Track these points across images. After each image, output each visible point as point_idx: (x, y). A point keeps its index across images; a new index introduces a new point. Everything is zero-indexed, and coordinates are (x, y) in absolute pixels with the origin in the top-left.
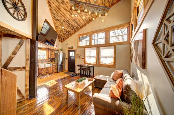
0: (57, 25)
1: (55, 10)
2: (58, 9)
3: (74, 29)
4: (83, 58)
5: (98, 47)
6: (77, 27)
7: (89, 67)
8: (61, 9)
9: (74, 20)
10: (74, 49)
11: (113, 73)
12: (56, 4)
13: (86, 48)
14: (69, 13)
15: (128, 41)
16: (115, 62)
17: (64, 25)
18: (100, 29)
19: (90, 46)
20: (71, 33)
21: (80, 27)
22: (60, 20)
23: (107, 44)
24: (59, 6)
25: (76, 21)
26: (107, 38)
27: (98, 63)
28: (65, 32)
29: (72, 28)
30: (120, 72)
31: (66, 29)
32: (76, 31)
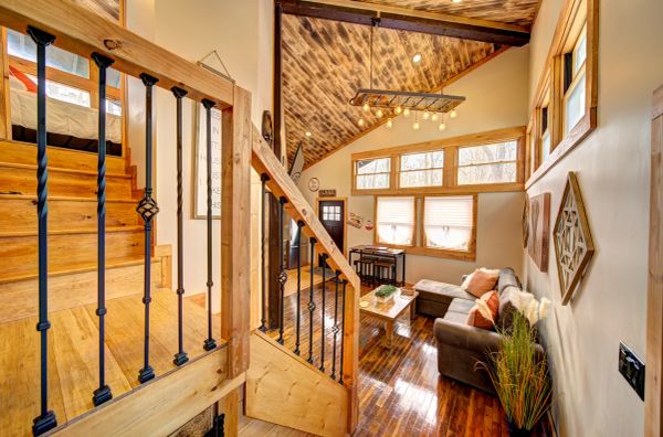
0: (293, 129)
1: (297, 94)
2: (304, 90)
3: (341, 136)
4: (368, 228)
5: (420, 196)
6: (349, 131)
7: (394, 256)
8: (313, 90)
9: (345, 113)
10: (339, 197)
11: (469, 278)
12: (301, 79)
13: (379, 198)
14: (334, 98)
15: (518, 182)
16: (473, 242)
17: (313, 127)
18: (427, 140)
19: (395, 192)
20: (329, 147)
21: (361, 131)
22: (305, 115)
23: (449, 189)
24: (309, 82)
25: (351, 115)
26: (450, 170)
27: (418, 244)
28: (310, 147)
29: (335, 134)
30: (491, 273)
31: (316, 137)
32: (344, 143)
